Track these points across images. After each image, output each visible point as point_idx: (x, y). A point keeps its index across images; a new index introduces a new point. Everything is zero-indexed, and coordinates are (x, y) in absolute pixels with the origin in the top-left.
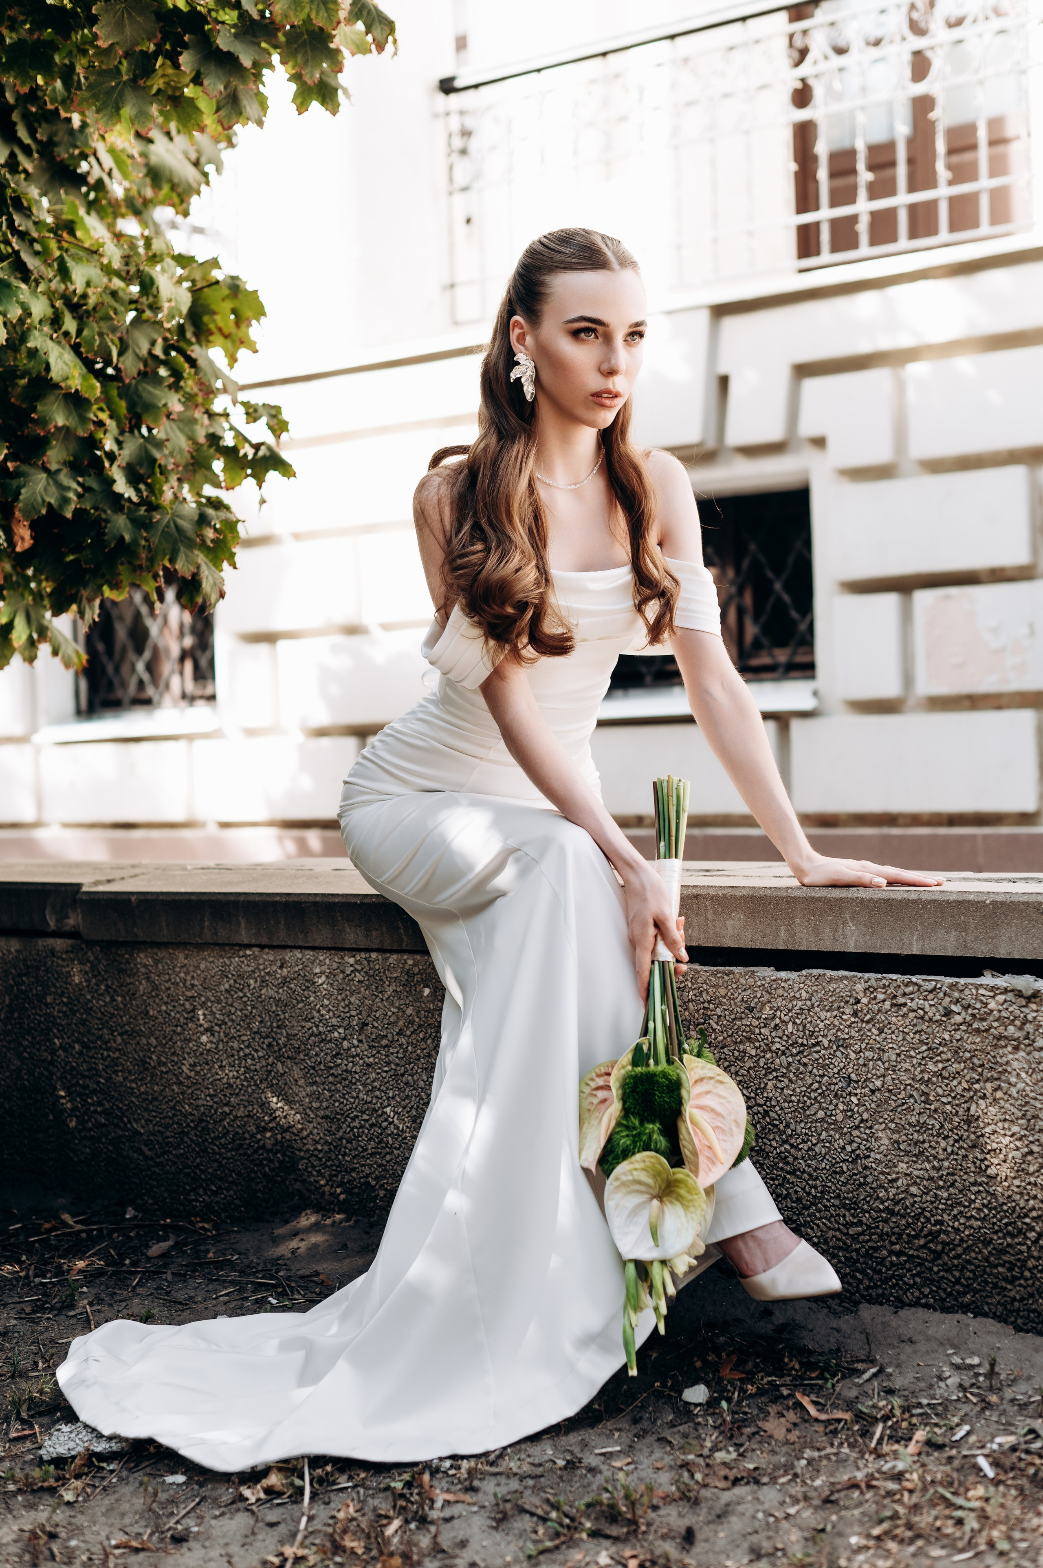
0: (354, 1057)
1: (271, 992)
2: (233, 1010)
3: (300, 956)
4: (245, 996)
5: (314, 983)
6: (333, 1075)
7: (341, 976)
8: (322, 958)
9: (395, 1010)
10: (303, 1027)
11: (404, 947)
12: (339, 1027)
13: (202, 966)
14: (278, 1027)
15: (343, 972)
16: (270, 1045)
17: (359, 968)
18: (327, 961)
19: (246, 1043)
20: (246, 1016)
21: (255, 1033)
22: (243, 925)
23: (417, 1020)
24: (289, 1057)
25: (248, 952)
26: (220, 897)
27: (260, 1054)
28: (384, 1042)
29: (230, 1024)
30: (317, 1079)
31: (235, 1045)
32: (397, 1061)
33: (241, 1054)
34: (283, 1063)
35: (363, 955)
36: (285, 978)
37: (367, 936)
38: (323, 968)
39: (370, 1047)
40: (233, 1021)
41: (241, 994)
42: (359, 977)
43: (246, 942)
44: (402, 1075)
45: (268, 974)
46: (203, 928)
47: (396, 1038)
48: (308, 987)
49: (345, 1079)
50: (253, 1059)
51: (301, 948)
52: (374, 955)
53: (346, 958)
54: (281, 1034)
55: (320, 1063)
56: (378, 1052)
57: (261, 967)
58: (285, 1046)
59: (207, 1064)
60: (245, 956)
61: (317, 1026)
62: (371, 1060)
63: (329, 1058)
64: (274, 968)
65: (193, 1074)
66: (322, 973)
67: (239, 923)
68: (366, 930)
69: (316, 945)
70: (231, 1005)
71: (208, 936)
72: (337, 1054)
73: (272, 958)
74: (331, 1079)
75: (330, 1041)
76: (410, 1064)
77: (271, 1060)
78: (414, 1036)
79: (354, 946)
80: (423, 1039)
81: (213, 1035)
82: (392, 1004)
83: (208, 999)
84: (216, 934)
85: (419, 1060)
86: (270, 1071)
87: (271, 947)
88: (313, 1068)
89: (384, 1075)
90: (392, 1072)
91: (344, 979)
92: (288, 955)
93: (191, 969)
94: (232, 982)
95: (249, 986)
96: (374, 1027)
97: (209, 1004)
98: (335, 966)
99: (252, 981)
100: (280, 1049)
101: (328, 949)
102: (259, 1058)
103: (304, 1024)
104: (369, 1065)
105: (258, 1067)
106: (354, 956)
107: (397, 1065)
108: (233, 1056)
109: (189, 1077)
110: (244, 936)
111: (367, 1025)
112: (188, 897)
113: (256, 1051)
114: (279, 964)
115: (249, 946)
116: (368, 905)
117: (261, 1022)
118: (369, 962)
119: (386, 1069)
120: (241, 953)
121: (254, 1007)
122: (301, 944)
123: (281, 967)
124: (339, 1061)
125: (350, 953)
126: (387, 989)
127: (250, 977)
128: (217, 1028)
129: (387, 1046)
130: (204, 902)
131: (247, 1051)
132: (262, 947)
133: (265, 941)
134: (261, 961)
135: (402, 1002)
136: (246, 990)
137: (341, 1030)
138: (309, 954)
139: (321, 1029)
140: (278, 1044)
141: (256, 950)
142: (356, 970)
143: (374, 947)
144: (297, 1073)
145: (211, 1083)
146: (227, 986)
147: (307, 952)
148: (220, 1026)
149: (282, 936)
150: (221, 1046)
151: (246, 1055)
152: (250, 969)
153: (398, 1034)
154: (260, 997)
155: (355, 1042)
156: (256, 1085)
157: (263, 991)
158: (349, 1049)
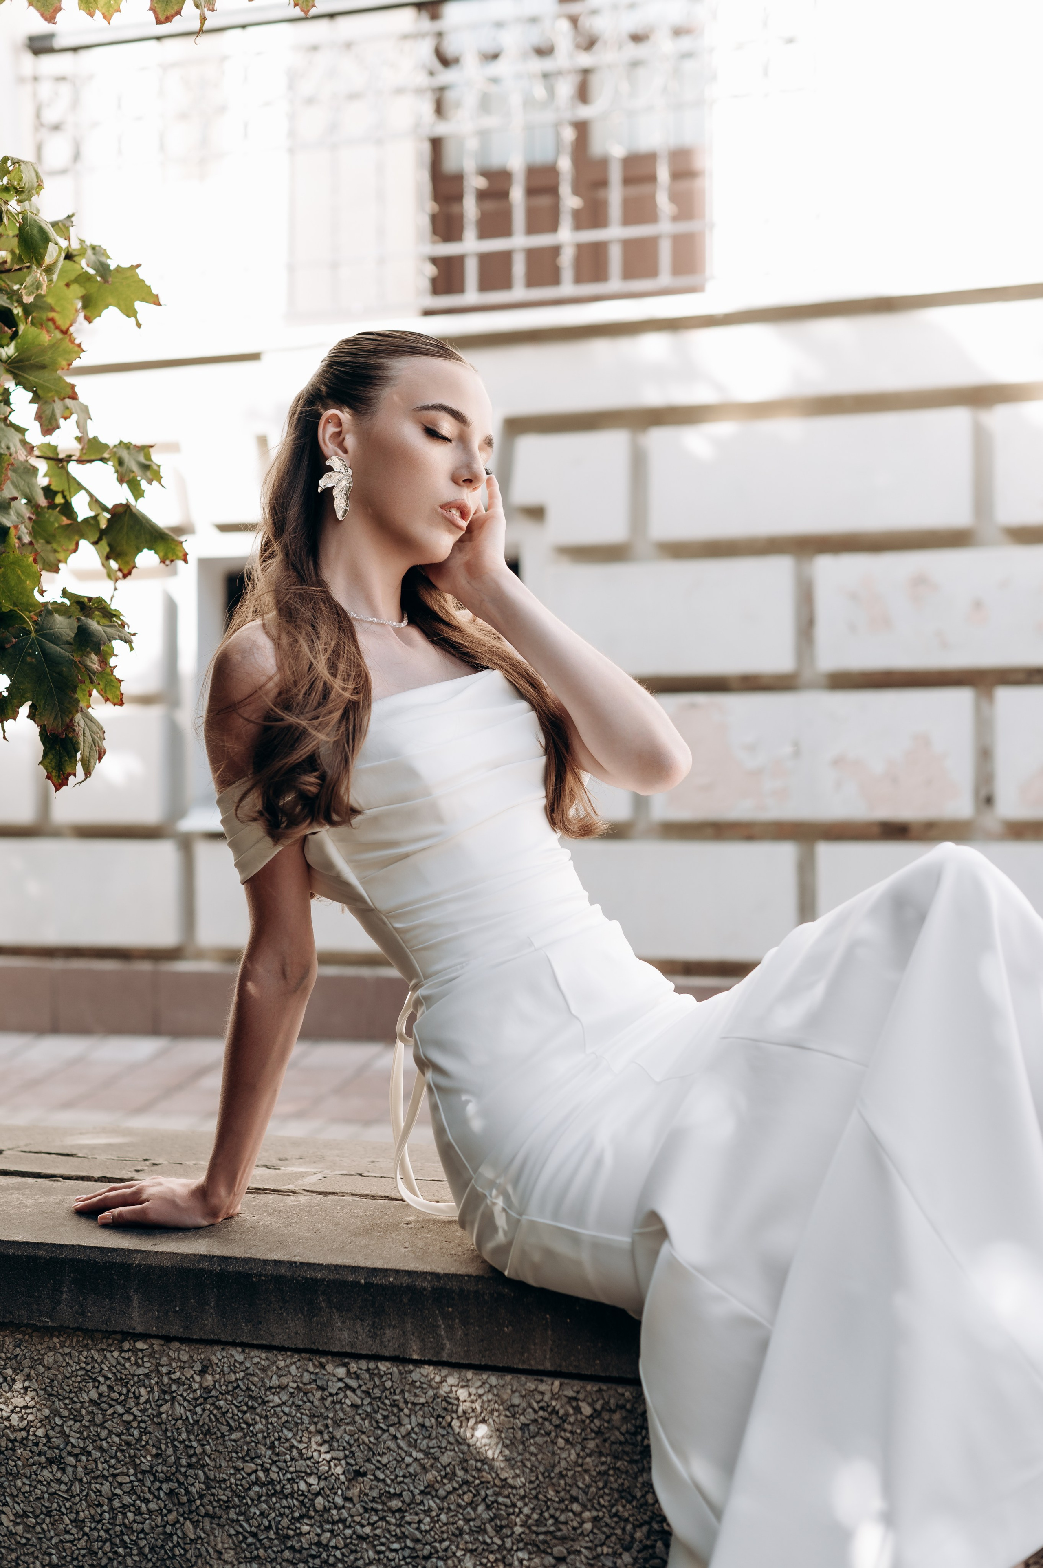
0: (334, 1523)
1: (179, 1411)
2: (104, 1434)
3: (240, 1358)
4: (129, 1411)
5: (264, 1403)
6: (292, 1548)
7: (318, 1394)
8: (282, 1364)
9: (420, 1456)
10: (238, 1470)
11: (445, 1357)
12: (310, 1475)
13: (49, 1360)
14: (190, 1466)
15: (322, 1389)
16: (171, 1493)
17: (353, 1383)
18: (293, 1369)
19: (127, 1488)
20: (128, 1444)
21: (144, 1472)
22: (135, 1303)
23: (460, 1473)
24: (207, 1515)
25: (140, 1345)
26: (93, 1256)
27: (153, 1506)
28: (395, 1504)
29: (96, 1454)
30: (261, 1552)
31: (106, 1488)
32: (418, 1535)
33: (116, 1503)
34: (196, 1524)
35: (363, 1364)
36: (207, 1390)
37: (374, 1336)
38: (284, 1380)
39: (366, 1510)
40: (101, 1449)
41: (120, 1409)
42: (352, 1398)
43: (139, 1329)
44: (426, 1558)
45: (177, 1381)
46: (59, 1303)
47: (419, 1498)
48: (253, 1408)
49: (314, 1557)
50: (138, 1512)
51: (244, 1345)
52: (383, 1367)
53: (330, 1367)
54: (196, 1477)
55: (269, 1528)
56: (383, 1519)
57: (164, 1370)
58: (201, 1497)
59: (49, 1514)
60: (135, 1351)
61: (267, 1471)
62: (368, 1530)
63: (285, 1522)
64: (189, 1373)
65: (20, 1528)
66: (283, 1387)
67: (129, 1300)
68: (373, 1326)
69: (276, 1343)
70: (102, 1426)
71: (66, 1314)
72: (302, 1517)
73: (185, 1357)
74: (287, 1554)
75: (292, 1495)
76: (442, 1541)
77: (172, 1517)
78: (452, 1497)
79: (348, 1350)
80: (470, 1504)
81: (63, 1471)
82: (414, 1445)
83: (57, 1413)
84: (83, 1314)
85: (461, 1534)
86: (171, 1535)
87: (182, 1340)
88: (254, 1535)
89: (391, 1555)
90: (407, 1553)
91: (323, 1399)
92: (217, 1355)
93: (27, 1363)
94: (104, 1388)
95: (137, 1397)
96: (377, 1479)
97: (58, 1421)
98: (307, 1377)
99: (143, 1391)
100: (190, 1501)
101: (297, 1351)
102: (150, 1512)
103: (240, 1464)
104: (361, 1538)
105: (146, 1527)
106: (345, 1365)
107: (417, 1541)
108: (100, 1505)
109: (12, 1534)
110: (136, 1321)
111: (364, 1474)
112: (31, 1252)
113: (146, 1501)
114: (198, 1367)
115: (144, 1337)
116: (382, 1287)
117: (157, 1456)
118: (372, 1376)
119: (396, 1546)
120: (126, 1345)
121: (145, 1432)
122: (245, 1339)
123: (203, 1372)
124: (305, 1528)
125: (337, 1359)
126: (405, 1421)
127: (141, 1383)
128: (71, 1460)
129: (400, 1510)
130: (64, 1261)
131: (127, 1500)
132: (168, 1339)
133: (176, 1330)
134: (165, 1360)
135: (433, 1443)
136: (131, 1403)
137: (312, 1480)
138: (259, 1357)
139: (274, 1476)
140: (188, 1492)
141: (157, 1344)
142: (348, 1387)
143: (387, 1354)
144: (221, 1540)
145: (56, 1546)
146: (94, 1395)
147: (254, 1353)
148: (76, 1456)
149: (210, 1324)
150: (76, 1488)
151: (124, 1506)
152: (140, 1371)
153: (422, 1492)
154: (159, 1414)
155: (339, 1501)
156: (141, 1553)
157: (164, 1409)
158: (326, 1510)
